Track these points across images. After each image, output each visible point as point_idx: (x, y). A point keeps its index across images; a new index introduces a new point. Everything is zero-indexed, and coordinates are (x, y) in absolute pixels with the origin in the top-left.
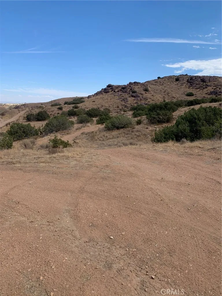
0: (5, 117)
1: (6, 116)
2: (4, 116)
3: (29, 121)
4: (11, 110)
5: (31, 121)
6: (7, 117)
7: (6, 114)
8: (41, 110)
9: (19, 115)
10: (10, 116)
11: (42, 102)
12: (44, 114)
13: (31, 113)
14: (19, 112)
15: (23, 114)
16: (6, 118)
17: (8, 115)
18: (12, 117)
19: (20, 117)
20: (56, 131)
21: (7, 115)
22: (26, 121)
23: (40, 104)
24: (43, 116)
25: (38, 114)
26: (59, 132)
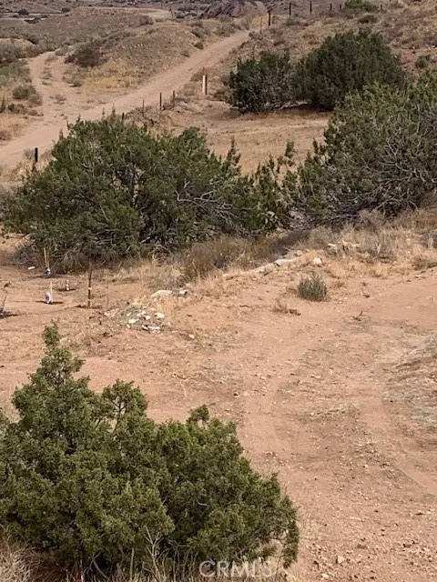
0: (101, 75)
1: (104, 68)
2: (96, 71)
3: (252, 110)
4: (149, 28)
5: (266, 112)
6: (112, 81)
7: (110, 54)
8: (351, 25)
9: (197, 60)
10: (136, 69)
12: (359, 60)
13: (279, 52)
14: (199, 46)
15: (223, 55)
16: (105, 81)
17: (121, 64)
18: (143, 77)
19: (197, 78)
20: (392, 211)
21: (114, 62)
22: (228, 107)
24: (349, 72)
26: (421, 211)
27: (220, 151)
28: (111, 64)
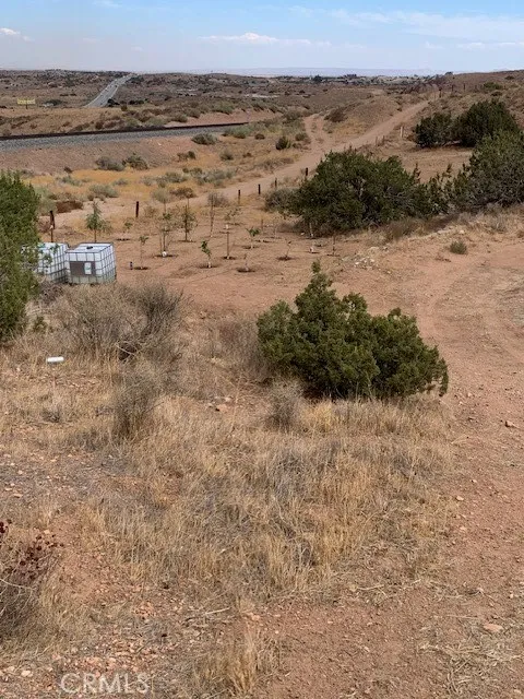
0: (343, 127)
1: (346, 122)
2: (340, 124)
4: (372, 99)
5: (436, 147)
6: (349, 130)
7: (350, 115)
8: (487, 97)
9: (398, 118)
10: (364, 123)
11: (513, 69)
12: (491, 117)
13: (445, 113)
14: (400, 110)
15: (413, 115)
16: (345, 130)
17: (355, 120)
18: (368, 128)
19: (398, 128)
20: (506, 204)
21: (352, 119)
22: (414, 144)
23: (503, 78)
24: (485, 124)
25: (470, 114)
27: (409, 170)
28: (350, 120)
